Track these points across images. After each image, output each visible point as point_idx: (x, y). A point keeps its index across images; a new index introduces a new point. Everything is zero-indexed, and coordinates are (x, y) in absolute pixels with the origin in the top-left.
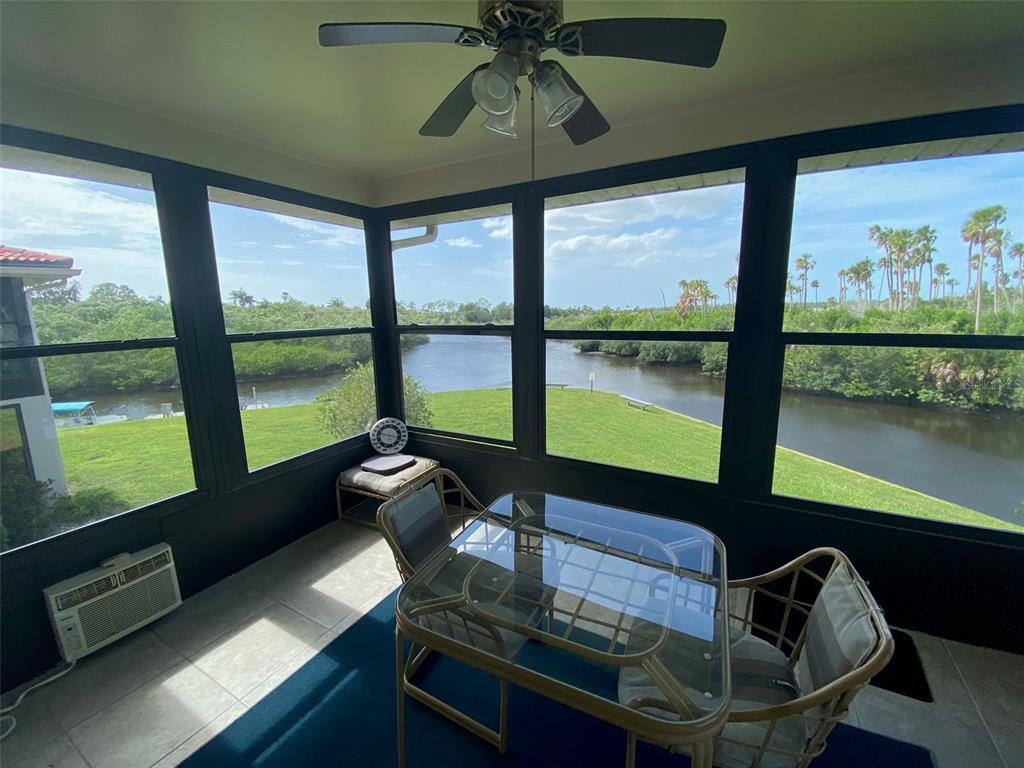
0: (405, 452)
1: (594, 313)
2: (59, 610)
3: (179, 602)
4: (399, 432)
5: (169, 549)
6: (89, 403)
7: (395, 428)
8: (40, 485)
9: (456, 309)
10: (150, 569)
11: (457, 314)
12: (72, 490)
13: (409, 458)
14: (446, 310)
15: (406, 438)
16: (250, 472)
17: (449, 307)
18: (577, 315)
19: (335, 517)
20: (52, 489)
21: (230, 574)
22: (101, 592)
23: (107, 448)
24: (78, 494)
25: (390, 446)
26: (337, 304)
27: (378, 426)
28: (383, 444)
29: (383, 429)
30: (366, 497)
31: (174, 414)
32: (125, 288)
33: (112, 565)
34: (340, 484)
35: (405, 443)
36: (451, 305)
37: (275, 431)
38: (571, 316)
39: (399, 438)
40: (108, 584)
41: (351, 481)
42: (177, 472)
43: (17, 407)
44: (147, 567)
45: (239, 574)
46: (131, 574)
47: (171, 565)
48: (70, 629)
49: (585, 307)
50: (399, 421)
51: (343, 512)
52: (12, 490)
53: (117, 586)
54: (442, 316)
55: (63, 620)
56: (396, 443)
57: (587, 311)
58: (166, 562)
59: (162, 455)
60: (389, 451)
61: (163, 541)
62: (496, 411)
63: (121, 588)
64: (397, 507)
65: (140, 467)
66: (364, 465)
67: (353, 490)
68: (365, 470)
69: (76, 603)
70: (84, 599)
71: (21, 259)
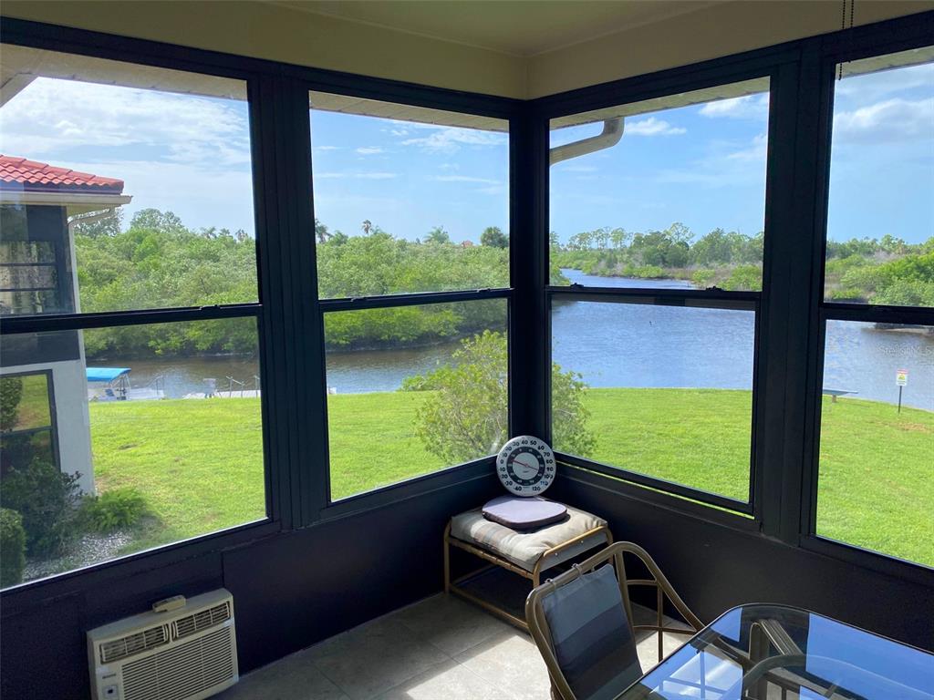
0: (550, 495)
1: (907, 251)
2: (102, 663)
3: (236, 678)
4: (541, 461)
5: (231, 599)
6: (122, 370)
7: (535, 453)
8: (67, 479)
9: (628, 243)
10: (207, 625)
11: (630, 252)
12: (99, 489)
13: (556, 509)
14: (611, 245)
15: (553, 473)
16: (333, 500)
17: (616, 240)
18: (869, 253)
19: (440, 587)
20: (78, 486)
21: (297, 649)
22: (150, 646)
23: (140, 434)
24: (106, 496)
25: (525, 483)
26: (440, 237)
27: (509, 448)
28: (515, 478)
29: (517, 452)
30: (488, 562)
31: (217, 394)
32: (170, 215)
33: (166, 611)
34: (450, 536)
35: (550, 481)
36: (619, 235)
37: (345, 432)
38: (855, 257)
39: (542, 471)
40: (157, 637)
41: (467, 533)
42: (219, 479)
43: (49, 373)
44: (204, 619)
45: (308, 650)
46: (186, 626)
47: (231, 623)
48: (111, 691)
49: (889, 240)
50: (543, 443)
51: (451, 581)
52: (35, 483)
53: (167, 642)
54: (603, 256)
55: (104, 678)
56: (537, 479)
57: (890, 246)
58: (225, 617)
59: (203, 452)
60: (527, 490)
61: (224, 586)
62: (696, 432)
63: (172, 644)
64: (556, 599)
65: (176, 466)
66: (486, 509)
67: (469, 549)
68: (488, 517)
69: (122, 656)
70: (132, 652)
71: (67, 182)
